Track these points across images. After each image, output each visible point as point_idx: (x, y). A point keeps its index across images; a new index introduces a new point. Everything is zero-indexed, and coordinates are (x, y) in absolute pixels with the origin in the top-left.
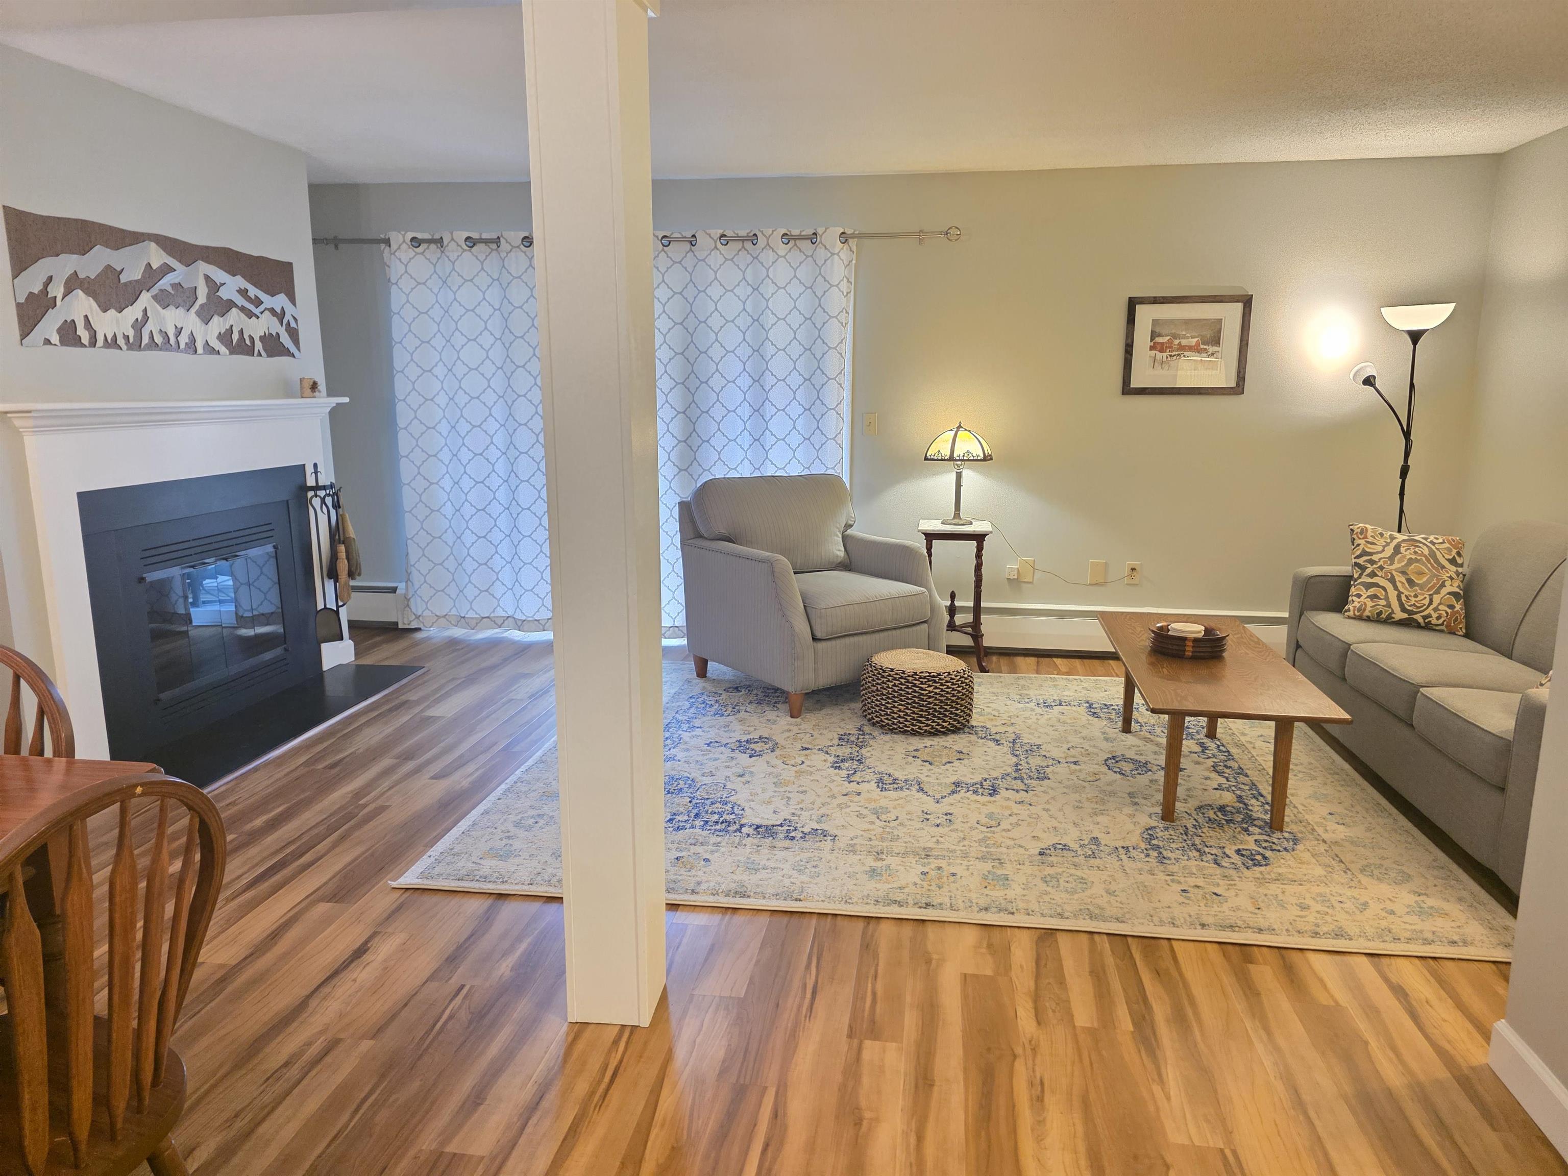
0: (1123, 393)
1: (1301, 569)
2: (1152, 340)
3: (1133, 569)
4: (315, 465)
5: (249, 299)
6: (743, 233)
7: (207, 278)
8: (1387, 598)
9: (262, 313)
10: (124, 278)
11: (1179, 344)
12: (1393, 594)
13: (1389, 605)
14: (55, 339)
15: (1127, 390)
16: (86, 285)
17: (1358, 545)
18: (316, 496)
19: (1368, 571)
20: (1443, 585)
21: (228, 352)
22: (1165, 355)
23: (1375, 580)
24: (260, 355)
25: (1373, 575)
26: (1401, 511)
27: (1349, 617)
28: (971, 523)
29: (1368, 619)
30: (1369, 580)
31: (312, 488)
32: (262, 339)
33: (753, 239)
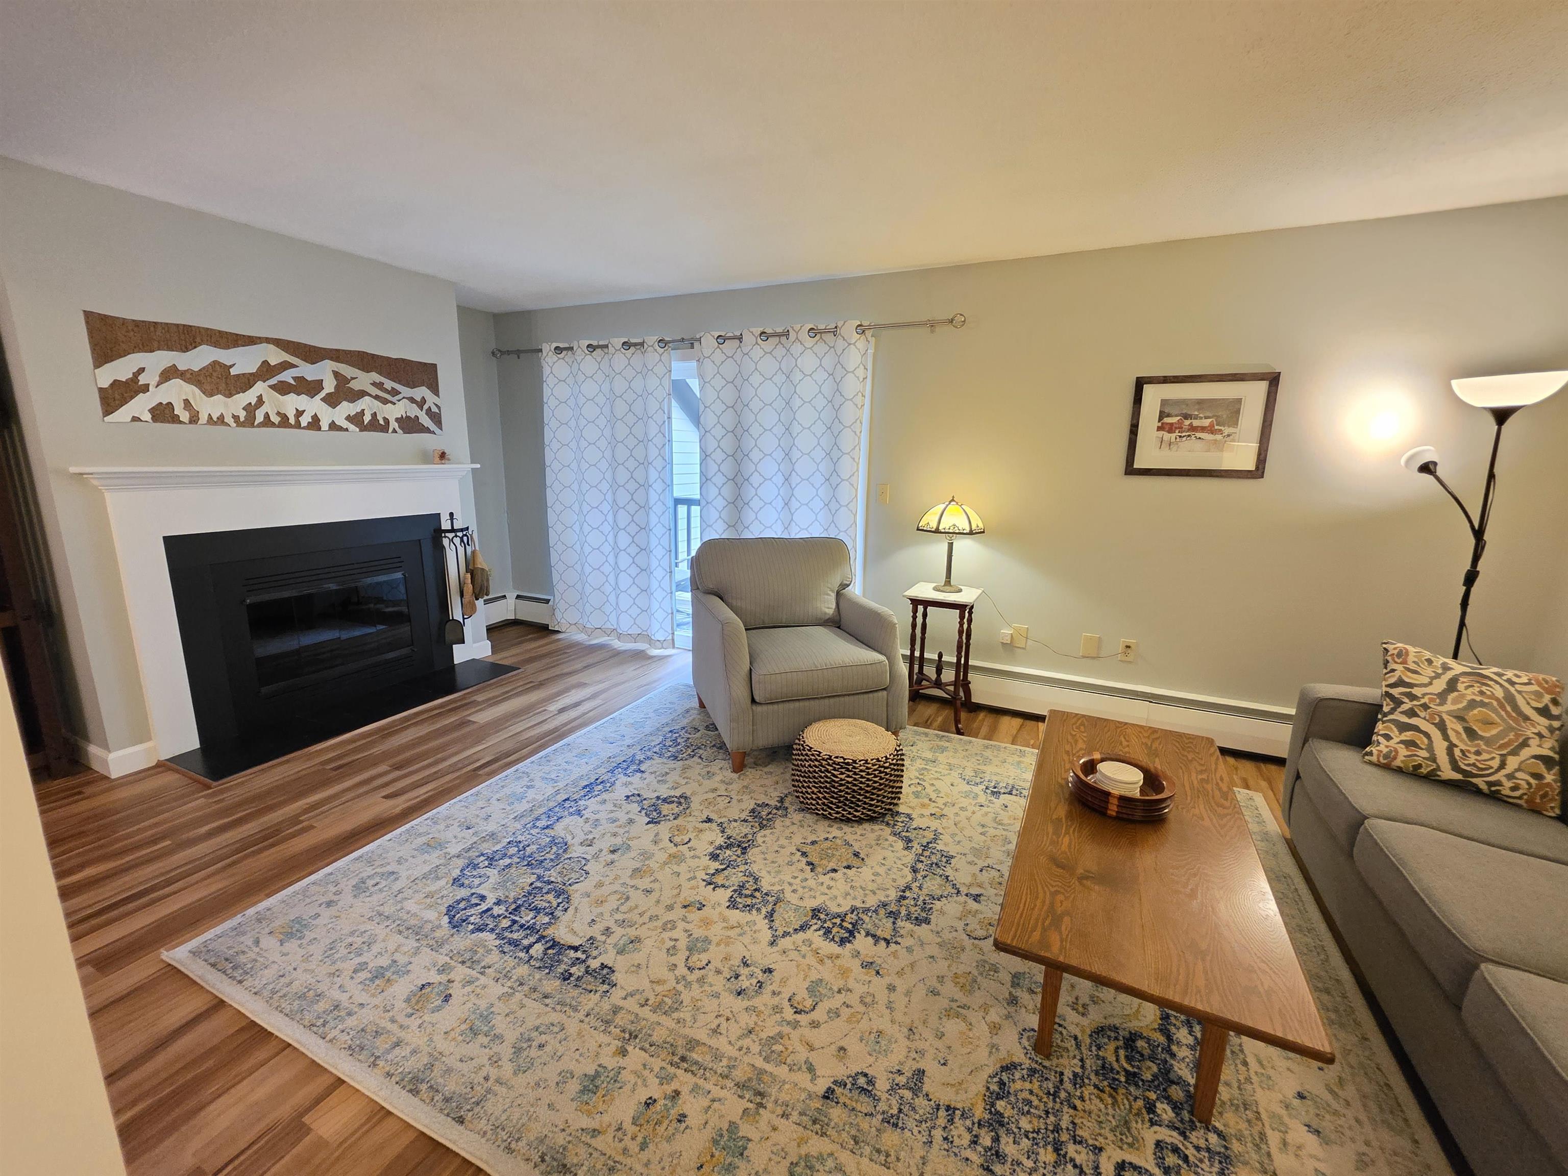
0: (1126, 474)
1: (1312, 685)
2: (1160, 420)
3: (1128, 647)
4: (451, 514)
5: (386, 391)
6: (779, 330)
7: (336, 374)
8: (1430, 748)
9: (399, 401)
10: (233, 371)
11: (1191, 425)
12: (1440, 747)
13: (1433, 759)
14: (147, 417)
15: (1130, 470)
16: (188, 376)
17: (1393, 671)
18: (456, 536)
19: (1405, 707)
20: (1525, 744)
21: (358, 430)
22: (1173, 436)
23: (1414, 721)
24: (395, 431)
25: (1411, 713)
26: (1462, 624)
27: (1371, 763)
28: (960, 591)
29: (1399, 771)
30: (1404, 719)
31: (448, 531)
32: (397, 420)
33: (786, 334)
